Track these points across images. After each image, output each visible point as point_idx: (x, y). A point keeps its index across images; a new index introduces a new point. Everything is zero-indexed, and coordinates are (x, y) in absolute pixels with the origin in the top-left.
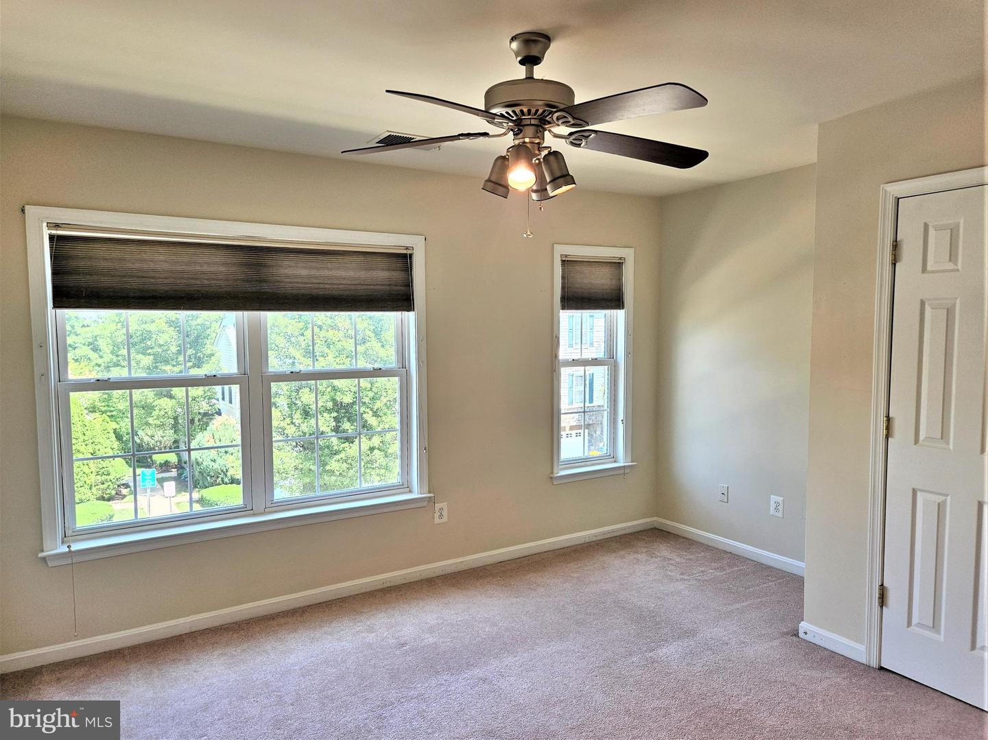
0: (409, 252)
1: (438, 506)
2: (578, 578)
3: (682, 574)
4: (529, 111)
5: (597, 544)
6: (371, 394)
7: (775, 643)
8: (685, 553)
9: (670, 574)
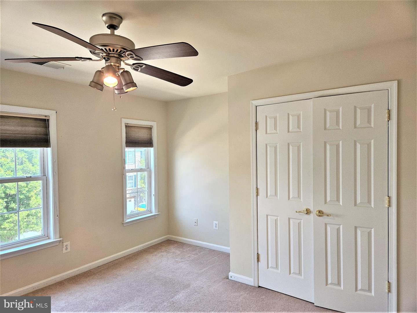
0: (47, 118)
1: (65, 244)
2: (137, 268)
3: (181, 259)
4: (113, 50)
5: (144, 251)
6: (27, 189)
7: (221, 283)
8: (182, 249)
9: (177, 260)
